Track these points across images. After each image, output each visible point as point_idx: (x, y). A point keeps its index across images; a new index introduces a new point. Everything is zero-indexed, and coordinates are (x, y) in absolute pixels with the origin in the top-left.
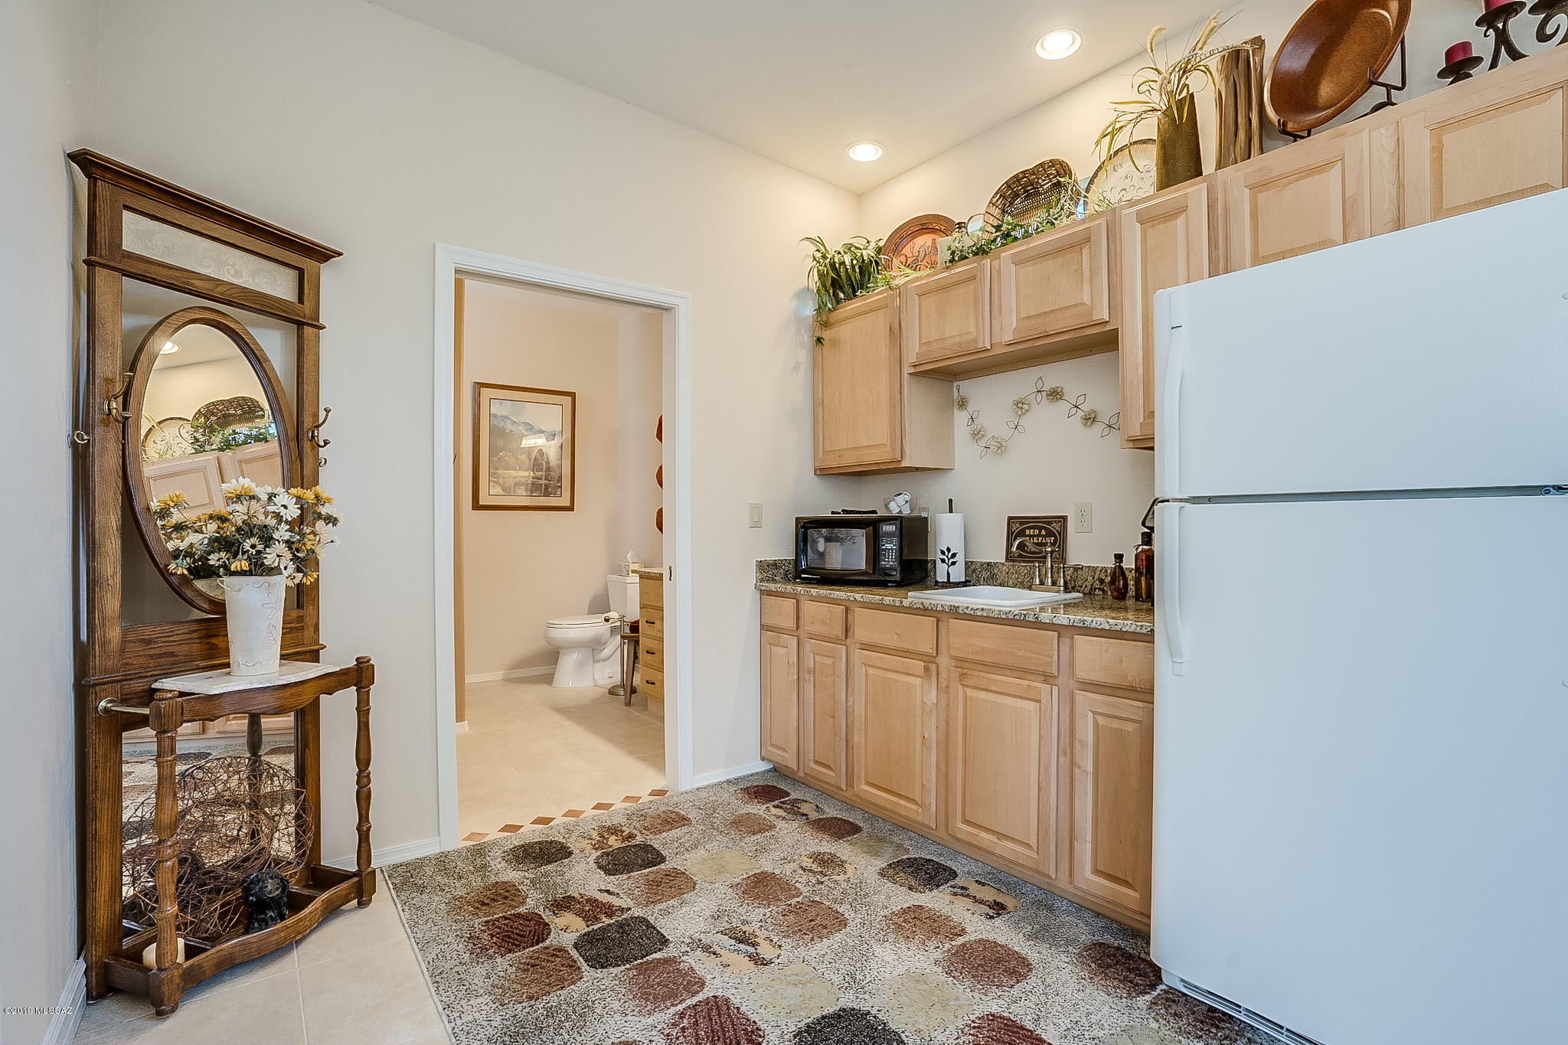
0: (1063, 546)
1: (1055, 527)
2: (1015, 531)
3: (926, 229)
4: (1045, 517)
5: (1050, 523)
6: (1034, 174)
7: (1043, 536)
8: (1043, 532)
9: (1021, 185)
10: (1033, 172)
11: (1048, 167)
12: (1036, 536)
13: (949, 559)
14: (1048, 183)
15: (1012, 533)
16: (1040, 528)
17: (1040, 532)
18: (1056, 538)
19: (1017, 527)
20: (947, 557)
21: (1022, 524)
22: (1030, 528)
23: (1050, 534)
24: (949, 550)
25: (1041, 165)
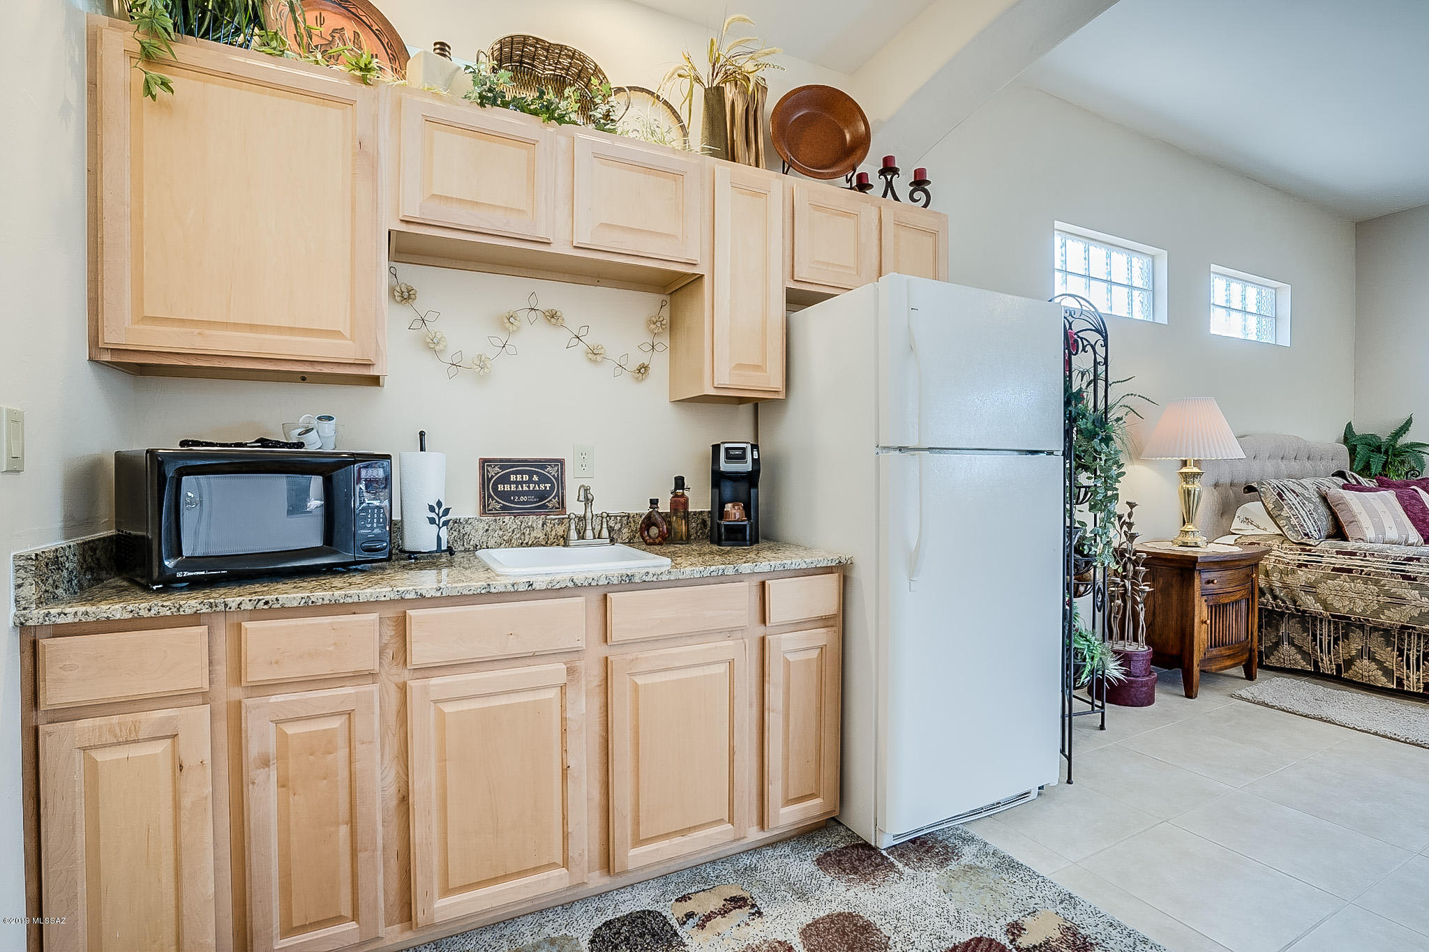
0: (562, 493)
1: (551, 471)
2: (492, 477)
3: (344, 7)
4: (536, 461)
5: (544, 467)
6: (547, 51)
7: (535, 483)
8: (535, 478)
9: (523, 51)
10: (548, 48)
11: (566, 55)
12: (525, 482)
13: (439, 518)
14: (552, 70)
15: (489, 480)
16: (531, 474)
17: (531, 477)
18: (552, 483)
19: (494, 471)
20: (438, 515)
21: (502, 468)
22: (516, 473)
23: (543, 479)
24: (439, 504)
25: (562, 47)
